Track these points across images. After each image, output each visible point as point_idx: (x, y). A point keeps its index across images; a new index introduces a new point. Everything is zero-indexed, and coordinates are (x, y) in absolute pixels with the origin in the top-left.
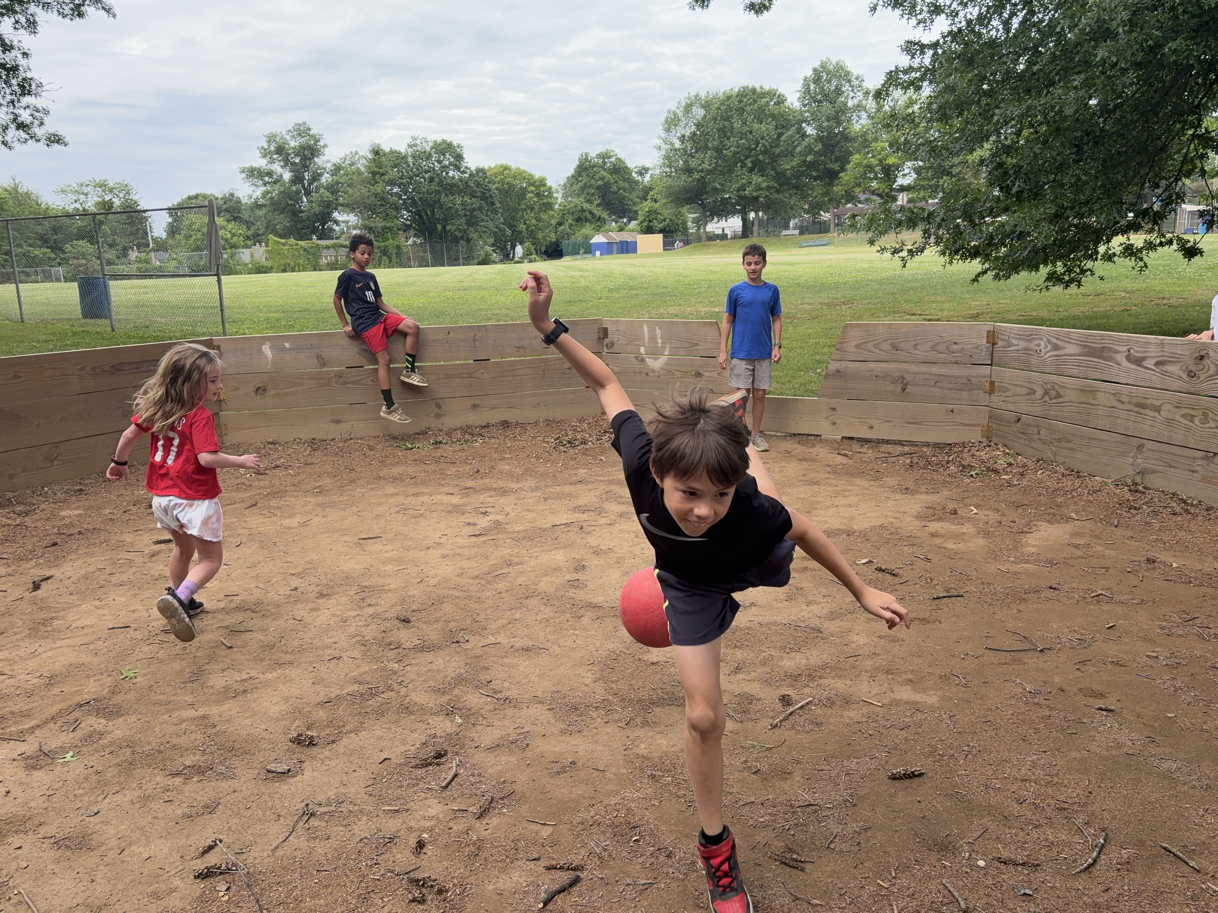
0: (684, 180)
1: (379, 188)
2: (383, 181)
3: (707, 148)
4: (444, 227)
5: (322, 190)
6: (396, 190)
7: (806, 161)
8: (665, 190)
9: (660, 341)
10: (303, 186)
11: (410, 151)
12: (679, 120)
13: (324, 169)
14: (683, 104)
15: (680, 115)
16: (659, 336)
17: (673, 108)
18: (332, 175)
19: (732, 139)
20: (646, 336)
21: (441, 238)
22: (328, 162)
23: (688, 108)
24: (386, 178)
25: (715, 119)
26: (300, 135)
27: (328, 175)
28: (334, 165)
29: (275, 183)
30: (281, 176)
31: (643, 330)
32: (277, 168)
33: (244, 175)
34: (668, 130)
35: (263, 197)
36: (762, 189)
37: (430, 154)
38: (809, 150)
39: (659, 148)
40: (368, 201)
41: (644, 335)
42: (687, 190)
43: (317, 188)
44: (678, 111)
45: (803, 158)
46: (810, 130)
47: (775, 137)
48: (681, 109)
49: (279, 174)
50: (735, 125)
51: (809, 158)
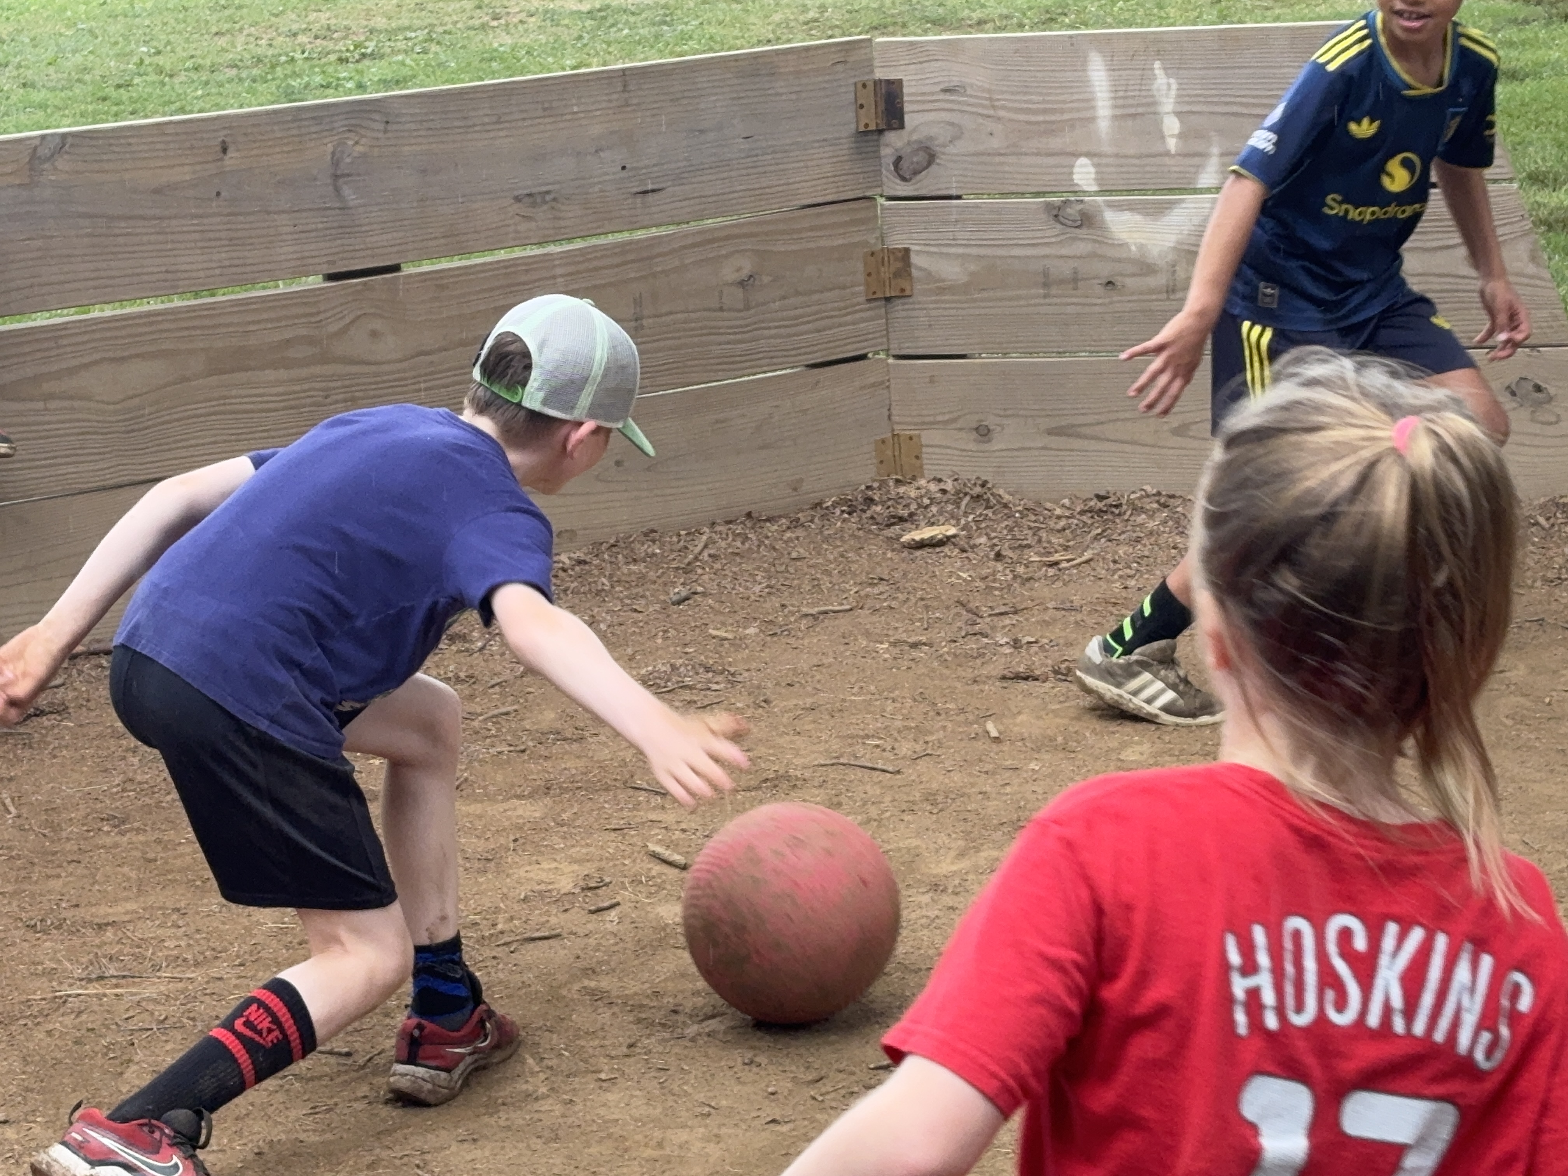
9: (1172, 125)
16: (1168, 104)
20: (1104, 109)
31: (1085, 82)
41: (1089, 103)
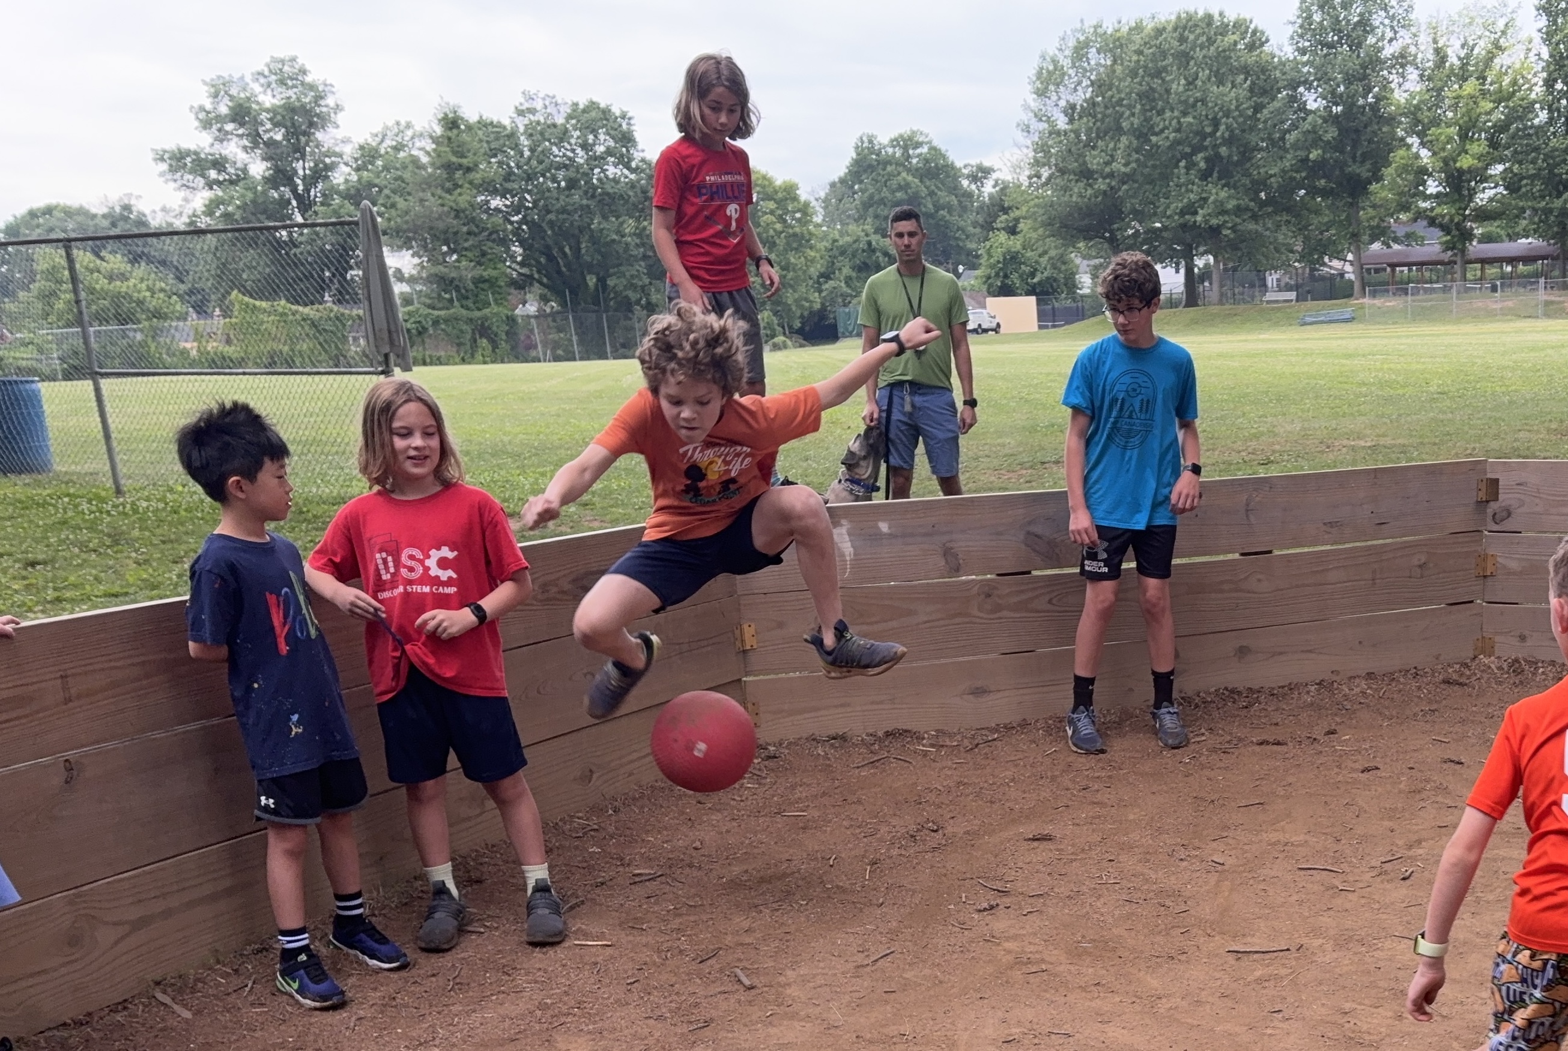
0: (1079, 193)
1: (463, 198)
2: (471, 183)
3: (1119, 130)
4: (602, 281)
5: (337, 200)
6: (496, 202)
7: (1307, 159)
8: (1041, 211)
10: (294, 191)
11: (521, 123)
12: (1064, 74)
13: (340, 155)
14: (1072, 43)
15: (1066, 63)
17: (1052, 51)
18: (358, 169)
19: (1168, 114)
21: (596, 302)
22: (346, 141)
23: (1080, 51)
24: (477, 177)
25: (1134, 73)
26: (282, 82)
27: (347, 170)
28: (362, 148)
29: (232, 182)
30: (245, 170)
32: (234, 150)
33: (164, 167)
34: (1041, 93)
35: (209, 211)
36: (1225, 212)
37: (566, 131)
38: (1314, 138)
39: (1027, 129)
40: (441, 225)
42: (1086, 212)
43: (324, 195)
44: (1060, 57)
45: (1302, 154)
46: (1313, 101)
47: (1250, 112)
48: (1067, 53)
49: (239, 165)
50: (1174, 86)
51: (1313, 155)
